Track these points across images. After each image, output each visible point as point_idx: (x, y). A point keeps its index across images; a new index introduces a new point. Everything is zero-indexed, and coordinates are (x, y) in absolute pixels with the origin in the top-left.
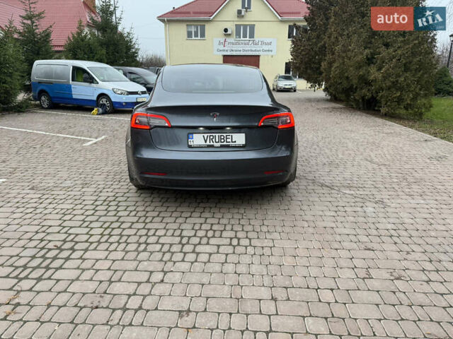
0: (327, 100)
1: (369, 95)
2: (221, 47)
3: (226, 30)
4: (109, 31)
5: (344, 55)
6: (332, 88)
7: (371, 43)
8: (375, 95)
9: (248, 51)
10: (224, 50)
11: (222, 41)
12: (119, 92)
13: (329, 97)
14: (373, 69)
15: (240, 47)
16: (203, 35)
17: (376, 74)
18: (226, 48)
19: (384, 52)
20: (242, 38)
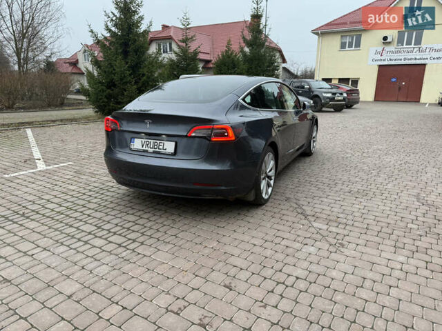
2: (378, 57)
3: (385, 38)
9: (411, 59)
10: (380, 60)
11: (380, 49)
15: (402, 56)
16: (358, 45)
18: (383, 58)
20: (405, 46)
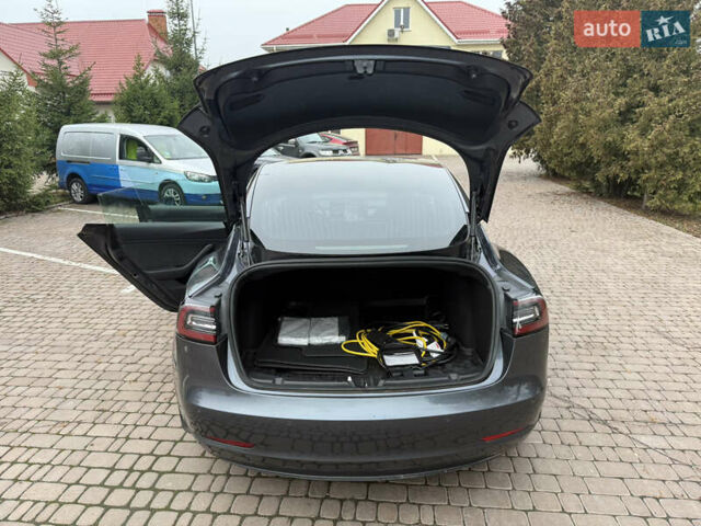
0: (540, 176)
1: (623, 176)
4: (185, 70)
5: (577, 107)
6: (554, 162)
7: (625, 85)
8: (634, 177)
12: (196, 177)
13: (544, 172)
14: (632, 133)
17: (639, 141)
19: (652, 103)
